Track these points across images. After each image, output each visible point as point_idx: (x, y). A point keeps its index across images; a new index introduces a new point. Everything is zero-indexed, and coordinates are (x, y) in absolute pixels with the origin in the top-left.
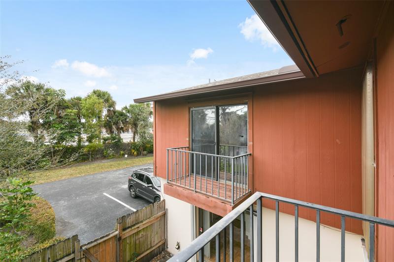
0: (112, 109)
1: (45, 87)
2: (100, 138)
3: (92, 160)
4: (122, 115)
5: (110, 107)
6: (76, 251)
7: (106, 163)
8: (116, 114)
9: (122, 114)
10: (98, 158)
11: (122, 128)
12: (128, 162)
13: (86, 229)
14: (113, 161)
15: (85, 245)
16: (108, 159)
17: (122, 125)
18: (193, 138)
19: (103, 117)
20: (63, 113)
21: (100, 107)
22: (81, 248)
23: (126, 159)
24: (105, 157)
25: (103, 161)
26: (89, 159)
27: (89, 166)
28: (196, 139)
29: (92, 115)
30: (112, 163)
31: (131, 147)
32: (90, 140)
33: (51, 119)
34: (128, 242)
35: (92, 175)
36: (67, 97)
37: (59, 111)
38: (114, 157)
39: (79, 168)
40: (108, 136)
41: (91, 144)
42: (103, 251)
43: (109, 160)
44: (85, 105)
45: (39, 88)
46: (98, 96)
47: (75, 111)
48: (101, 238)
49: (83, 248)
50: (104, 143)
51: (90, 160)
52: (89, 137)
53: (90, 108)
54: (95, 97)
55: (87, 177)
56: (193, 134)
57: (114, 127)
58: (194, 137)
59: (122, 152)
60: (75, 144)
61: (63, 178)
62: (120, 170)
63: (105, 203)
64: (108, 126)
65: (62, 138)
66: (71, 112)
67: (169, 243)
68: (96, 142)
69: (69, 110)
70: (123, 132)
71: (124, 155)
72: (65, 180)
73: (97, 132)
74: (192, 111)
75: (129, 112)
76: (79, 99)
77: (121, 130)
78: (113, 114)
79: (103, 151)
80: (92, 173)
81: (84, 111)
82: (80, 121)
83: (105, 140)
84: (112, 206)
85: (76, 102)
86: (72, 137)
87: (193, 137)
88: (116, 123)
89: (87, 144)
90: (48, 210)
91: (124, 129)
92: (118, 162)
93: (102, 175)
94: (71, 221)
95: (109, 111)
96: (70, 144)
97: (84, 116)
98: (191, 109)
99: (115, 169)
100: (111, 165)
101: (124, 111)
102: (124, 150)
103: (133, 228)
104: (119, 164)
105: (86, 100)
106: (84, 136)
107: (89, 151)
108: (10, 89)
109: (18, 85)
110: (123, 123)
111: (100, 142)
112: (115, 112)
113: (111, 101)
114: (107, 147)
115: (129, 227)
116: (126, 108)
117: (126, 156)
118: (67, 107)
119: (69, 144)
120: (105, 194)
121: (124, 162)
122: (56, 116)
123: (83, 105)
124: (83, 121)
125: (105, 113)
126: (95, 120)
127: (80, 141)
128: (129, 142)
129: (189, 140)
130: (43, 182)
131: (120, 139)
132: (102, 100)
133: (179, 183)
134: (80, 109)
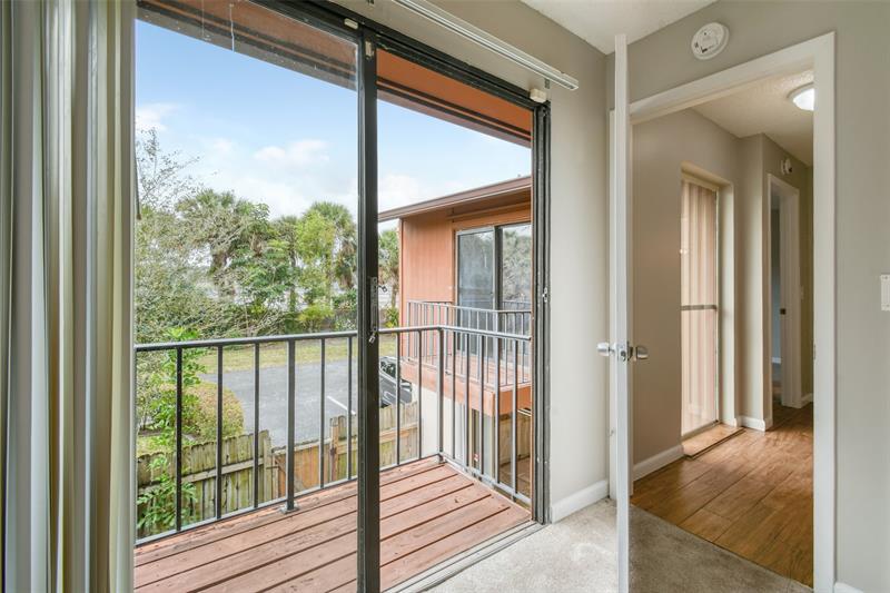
0: (351, 240)
1: (236, 200)
2: (327, 297)
5: (347, 236)
6: (265, 456)
7: (338, 345)
15: (280, 449)
18: (460, 286)
19: (335, 256)
20: (264, 247)
21: (329, 235)
22: (273, 451)
27: (308, 350)
29: (315, 251)
32: (310, 298)
33: (246, 257)
35: (313, 364)
36: (271, 218)
37: (257, 243)
40: (341, 292)
41: (311, 308)
42: (306, 465)
44: (302, 232)
45: (227, 200)
46: (324, 215)
47: (285, 243)
48: (304, 444)
49: (276, 452)
50: (336, 307)
52: (309, 293)
53: (311, 239)
54: (319, 216)
56: (461, 279)
57: (354, 276)
58: (462, 285)
60: (284, 307)
64: (343, 273)
66: (278, 246)
68: (320, 302)
69: (276, 243)
73: (323, 285)
74: (459, 237)
75: (382, 246)
76: (292, 221)
78: (352, 249)
79: (334, 323)
80: (311, 361)
81: (300, 243)
82: (294, 264)
83: (338, 302)
85: (288, 228)
86: (280, 292)
89: (305, 307)
90: (233, 405)
95: (345, 243)
96: (276, 307)
97: (300, 253)
98: (457, 234)
105: (303, 222)
106: (301, 292)
107: (308, 321)
108: (180, 202)
109: (192, 197)
111: (328, 303)
113: (349, 224)
114: (340, 315)
118: (272, 237)
120: (329, 397)
122: (254, 253)
123: (299, 232)
124: (299, 263)
125: (338, 247)
126: (318, 263)
127: (293, 301)
129: (454, 289)
132: (332, 223)
134: (292, 241)
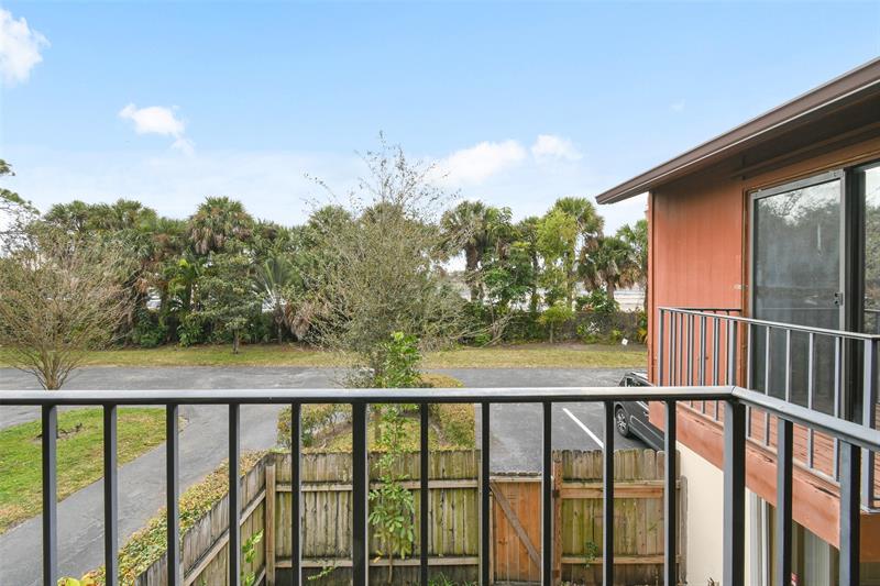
0: (595, 235)
1: (486, 208)
2: (569, 298)
3: (554, 342)
4: (616, 248)
5: (591, 230)
6: (480, 478)
7: (579, 351)
8: (605, 245)
9: (616, 245)
10: (565, 339)
11: (617, 278)
12: (629, 355)
13: (521, 462)
14: (595, 349)
15: (495, 474)
16: (586, 343)
17: (616, 270)
18: (759, 284)
19: (577, 253)
20: (508, 249)
21: (570, 231)
23: (625, 349)
24: (579, 339)
25: (575, 347)
26: (548, 338)
27: (547, 351)
28: (769, 285)
29: (556, 250)
30: (590, 353)
31: (639, 323)
32: (550, 301)
33: (493, 260)
34: (576, 509)
35: (552, 369)
36: (515, 221)
37: (502, 246)
38: (597, 341)
39: (531, 351)
40: (586, 293)
42: (523, 501)
43: (587, 347)
44: (542, 231)
45: (478, 208)
46: (566, 211)
47: (526, 244)
48: (521, 474)
49: (490, 478)
50: (578, 309)
51: (551, 340)
52: (549, 294)
53: (551, 236)
54: (560, 214)
55: (541, 372)
56: (760, 272)
57: (598, 275)
58: (763, 282)
59: (615, 333)
60: (526, 307)
61: (505, 365)
62: (606, 370)
63: (562, 428)
64: (587, 272)
65: (506, 295)
66: (520, 247)
67: (688, 571)
68: (561, 304)
69: (517, 244)
70: (620, 286)
71: (619, 339)
72: (507, 368)
73: (564, 285)
74: (756, 201)
75: (633, 239)
76: (533, 221)
77: (613, 280)
78: (597, 246)
79: (575, 325)
80: (550, 366)
81: (541, 243)
82: (535, 264)
83: (581, 302)
84: (574, 437)
85: (529, 228)
86: (522, 293)
87: (759, 278)
88: (604, 267)
89: (545, 308)
91: (622, 279)
92: (605, 353)
93: (569, 373)
94: (502, 439)
95: (588, 240)
96: (518, 308)
97: (541, 253)
98: (753, 197)
99: (596, 366)
100: (589, 357)
101: (623, 238)
102: (621, 328)
103: (587, 485)
104: (606, 358)
105: (544, 221)
106: (542, 293)
107: (548, 323)
110: (619, 267)
111: (569, 304)
112: (601, 243)
113: (592, 218)
114: (583, 316)
115: (577, 480)
116: (627, 229)
117: (625, 342)
118: (515, 238)
119: (517, 306)
120: (565, 410)
121: (618, 354)
122: (499, 256)
123: (540, 231)
124: (540, 263)
125: (580, 244)
126: (559, 260)
127: (534, 302)
128: (633, 310)
129: (745, 290)
130: (477, 365)
131: (611, 302)
132: (573, 218)
133: (699, 408)
134: (534, 241)
